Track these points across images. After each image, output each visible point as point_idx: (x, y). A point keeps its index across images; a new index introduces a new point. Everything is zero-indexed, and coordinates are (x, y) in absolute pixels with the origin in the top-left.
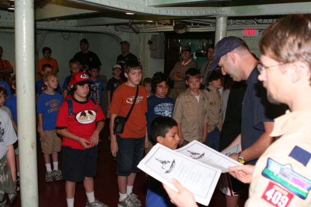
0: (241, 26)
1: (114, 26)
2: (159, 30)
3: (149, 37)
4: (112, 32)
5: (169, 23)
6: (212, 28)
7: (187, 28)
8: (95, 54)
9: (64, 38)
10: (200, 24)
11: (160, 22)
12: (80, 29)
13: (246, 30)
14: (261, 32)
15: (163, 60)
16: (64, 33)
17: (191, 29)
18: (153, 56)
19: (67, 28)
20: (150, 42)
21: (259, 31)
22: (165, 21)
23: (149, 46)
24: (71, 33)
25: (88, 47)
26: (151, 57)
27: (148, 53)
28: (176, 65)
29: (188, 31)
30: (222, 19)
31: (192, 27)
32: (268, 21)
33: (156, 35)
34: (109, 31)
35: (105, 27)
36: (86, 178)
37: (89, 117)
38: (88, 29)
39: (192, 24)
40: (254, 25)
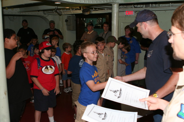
0: (124, 9)
1: (43, 11)
2: (72, 13)
3: (65, 18)
4: (42, 15)
5: (79, 9)
6: (106, 11)
7: (90, 11)
8: (32, 29)
9: (10, 20)
10: (98, 9)
11: (73, 8)
12: (22, 14)
13: (127, 12)
14: (136, 13)
15: (75, 32)
16: (10, 17)
17: (93, 12)
18: (69, 29)
19: (14, 13)
20: (66, 21)
21: (135, 12)
22: (76, 7)
23: (66, 23)
24: (15, 17)
25: (27, 25)
26: (68, 30)
27: (65, 27)
28: (84, 34)
29: (91, 13)
30: (115, 5)
31: (94, 11)
32: (140, 6)
33: (70, 16)
34: (40, 14)
35: (38, 12)
36: (49, 108)
37: (50, 70)
38: (27, 14)
39: (94, 9)
40: (132, 9)
